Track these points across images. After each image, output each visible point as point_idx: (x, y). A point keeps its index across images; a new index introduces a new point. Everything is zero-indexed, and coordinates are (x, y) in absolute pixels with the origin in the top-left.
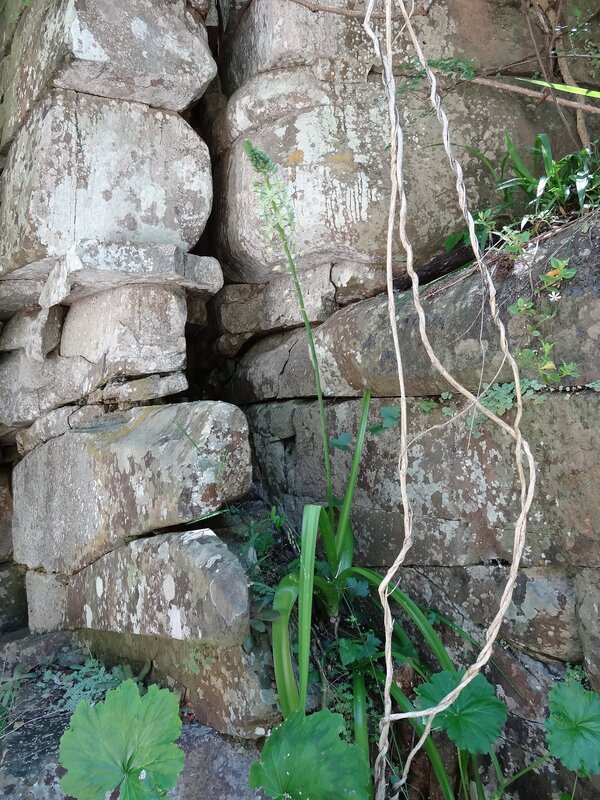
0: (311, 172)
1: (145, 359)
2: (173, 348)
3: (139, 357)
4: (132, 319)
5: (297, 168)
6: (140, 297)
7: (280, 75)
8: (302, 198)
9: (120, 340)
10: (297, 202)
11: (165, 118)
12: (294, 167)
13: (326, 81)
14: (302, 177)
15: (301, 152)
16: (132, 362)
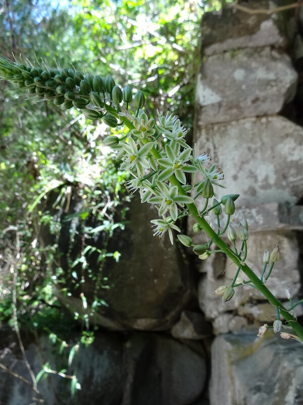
6: (261, 242)
11: (268, 120)
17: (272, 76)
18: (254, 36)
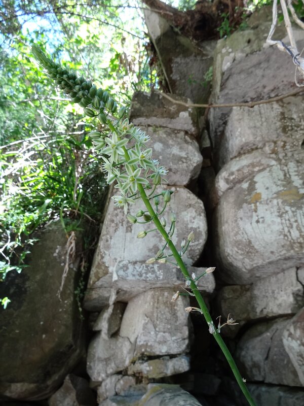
0: (268, 204)
1: (160, 343)
2: (179, 335)
3: (155, 341)
4: (152, 313)
5: (258, 204)
6: (158, 297)
7: (243, 157)
8: (263, 222)
9: (144, 328)
10: (260, 225)
11: (176, 190)
12: (255, 203)
13: (272, 153)
14: (261, 209)
15: (260, 194)
16: (151, 346)
17: (183, 154)
18: (174, 120)
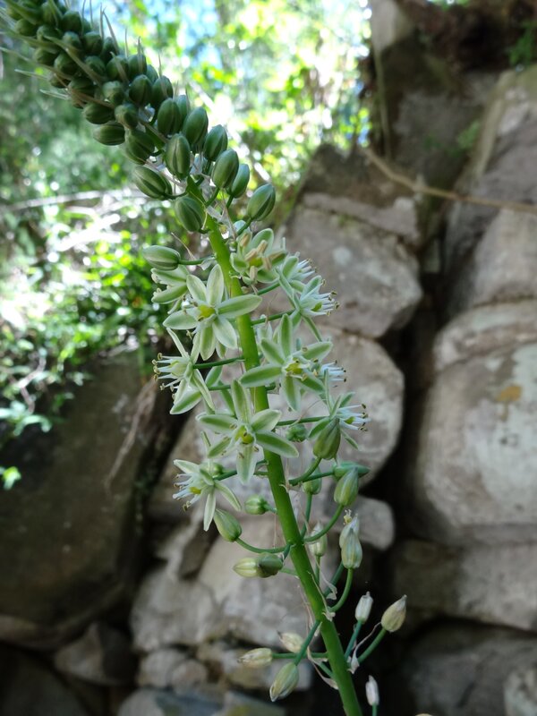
0: (531, 412)
1: (265, 621)
3: (258, 616)
5: (512, 405)
7: (500, 308)
8: (515, 445)
10: (508, 450)
11: (358, 342)
12: (507, 404)
14: (517, 418)
15: (519, 388)
16: (249, 623)
17: (386, 280)
